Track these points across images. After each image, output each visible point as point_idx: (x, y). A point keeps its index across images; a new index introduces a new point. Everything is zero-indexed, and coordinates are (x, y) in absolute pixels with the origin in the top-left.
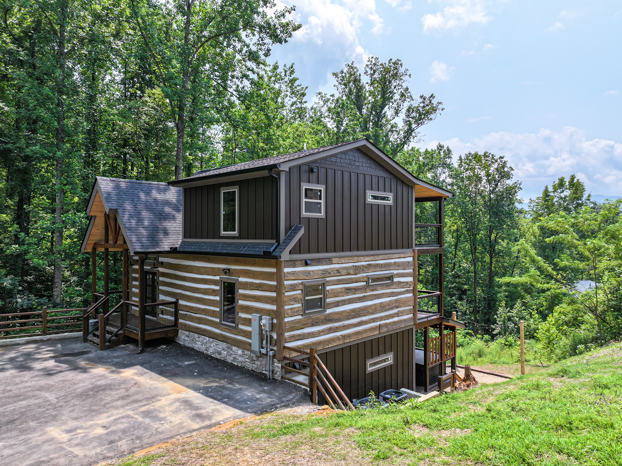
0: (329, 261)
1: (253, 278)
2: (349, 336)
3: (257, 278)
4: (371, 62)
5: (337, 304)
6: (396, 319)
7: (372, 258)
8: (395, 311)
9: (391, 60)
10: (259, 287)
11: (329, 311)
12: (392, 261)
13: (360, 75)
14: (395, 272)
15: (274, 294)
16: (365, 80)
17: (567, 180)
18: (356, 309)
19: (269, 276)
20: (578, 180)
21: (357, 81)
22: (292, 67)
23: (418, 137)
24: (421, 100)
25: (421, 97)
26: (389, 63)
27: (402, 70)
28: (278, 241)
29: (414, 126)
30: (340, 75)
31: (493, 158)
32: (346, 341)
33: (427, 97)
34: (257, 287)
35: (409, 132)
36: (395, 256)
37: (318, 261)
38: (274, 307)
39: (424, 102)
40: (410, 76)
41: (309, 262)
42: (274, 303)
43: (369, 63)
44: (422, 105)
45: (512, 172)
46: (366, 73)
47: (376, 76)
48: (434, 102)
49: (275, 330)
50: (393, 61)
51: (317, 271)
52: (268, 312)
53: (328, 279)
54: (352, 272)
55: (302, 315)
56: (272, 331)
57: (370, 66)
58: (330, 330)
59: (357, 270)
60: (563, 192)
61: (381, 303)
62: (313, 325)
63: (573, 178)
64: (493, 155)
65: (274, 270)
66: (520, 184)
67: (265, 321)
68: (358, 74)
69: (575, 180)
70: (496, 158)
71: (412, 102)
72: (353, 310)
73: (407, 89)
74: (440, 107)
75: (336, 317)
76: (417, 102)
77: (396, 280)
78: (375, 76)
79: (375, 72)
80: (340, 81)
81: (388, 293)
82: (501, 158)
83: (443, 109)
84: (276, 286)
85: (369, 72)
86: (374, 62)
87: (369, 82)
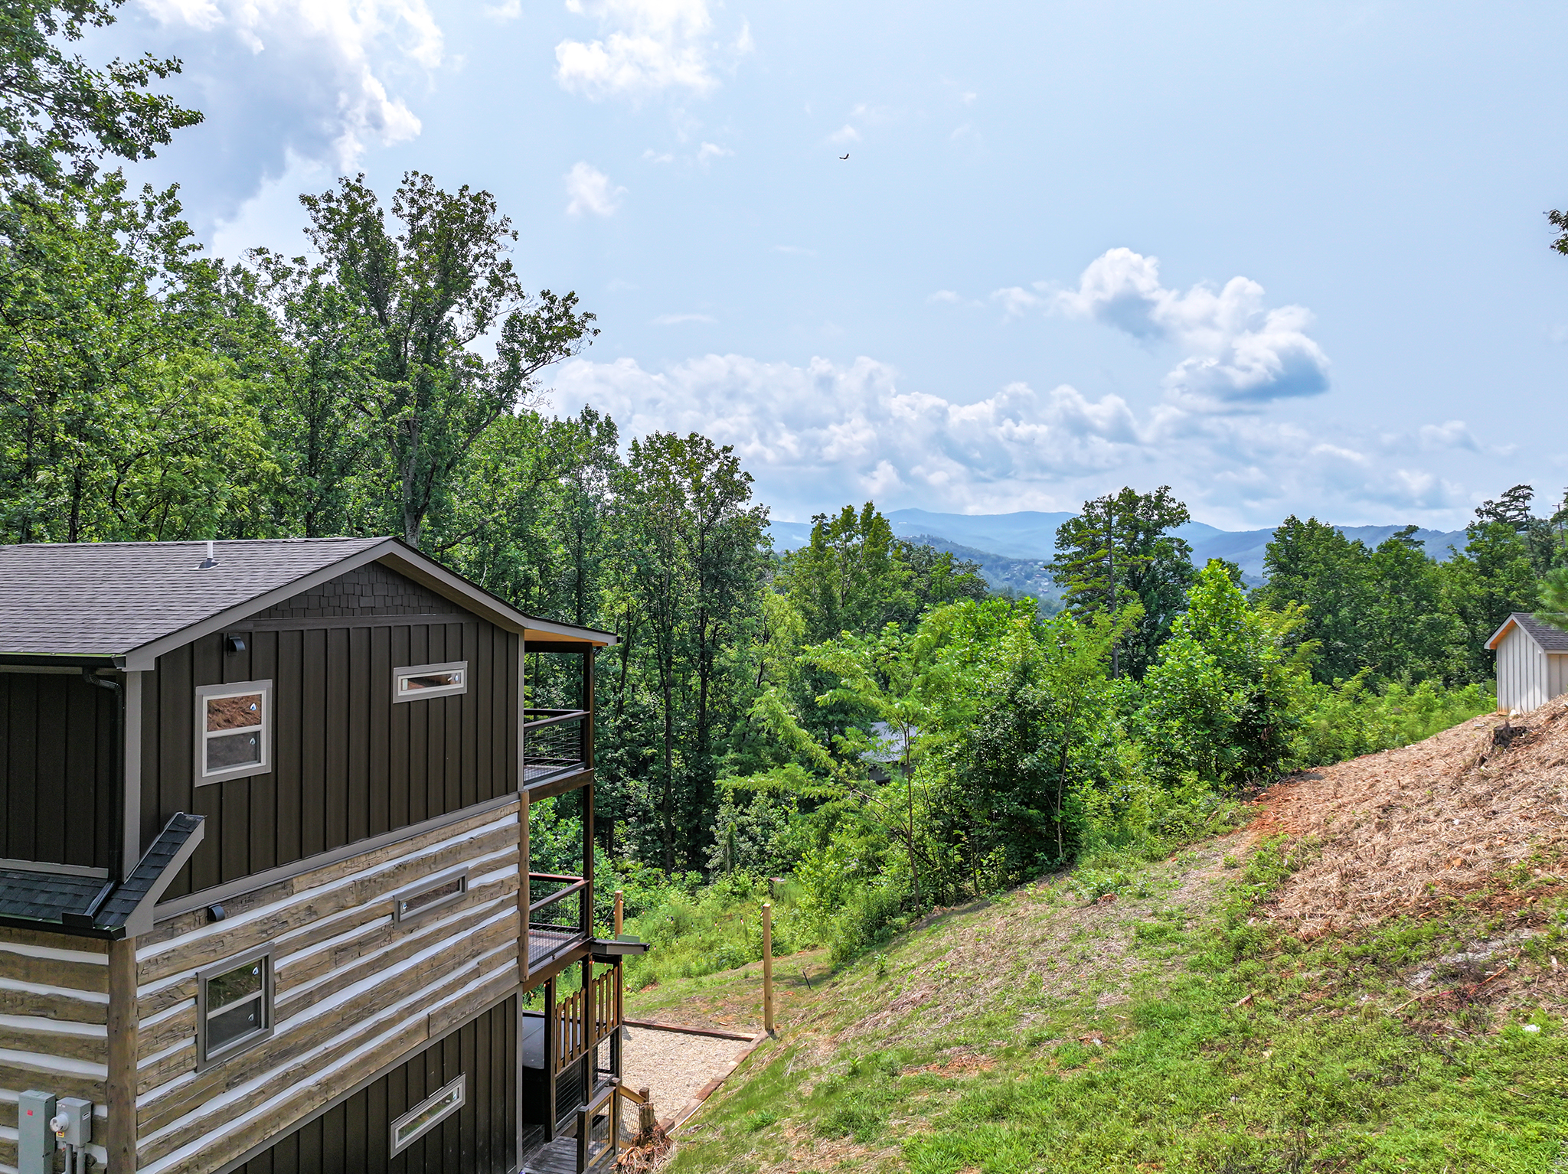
0: (285, 888)
1: (27, 978)
2: (341, 1076)
3: (38, 980)
4: (413, 184)
5: (307, 1000)
6: (472, 986)
7: (408, 845)
8: (472, 964)
9: (466, 188)
10: (45, 1007)
11: (280, 1029)
12: (464, 838)
13: (380, 213)
14: (471, 864)
15: (100, 1032)
16: (395, 228)
17: (859, 510)
18: (363, 996)
19: (86, 976)
20: (879, 514)
21: (371, 226)
22: (171, 195)
23: (536, 393)
24: (544, 303)
25: (544, 294)
26: (462, 195)
27: (493, 219)
28: (116, 876)
29: (524, 364)
30: (323, 205)
31: (708, 449)
32: (331, 1095)
33: (560, 298)
34: (38, 1008)
35: (513, 378)
36: (472, 823)
37: (250, 899)
38: (100, 1071)
39: (550, 310)
40: (515, 235)
41: (218, 911)
42: (101, 1058)
43: (406, 187)
44: (545, 315)
45: (749, 484)
46: (397, 210)
47: (426, 220)
48: (577, 311)
49: (103, 1139)
50: (473, 192)
51: (245, 927)
52: (80, 1087)
53: (277, 941)
54: (350, 899)
55: (195, 1070)
56: (93, 1140)
57: (409, 195)
58: (284, 1081)
59: (365, 889)
60: (849, 538)
61: (433, 958)
62: (230, 1085)
63: (869, 508)
64: (708, 442)
65: (102, 959)
66: (766, 513)
67: (69, 1117)
68: (374, 209)
69: (874, 515)
70: (715, 449)
71: (520, 303)
72: (354, 1003)
73: (507, 266)
74: (590, 324)
75: (302, 1039)
76: (531, 306)
77: (472, 884)
78: (421, 223)
79: (422, 211)
80: (323, 222)
81: (452, 925)
82: (726, 449)
83: (596, 332)
84: (108, 1008)
85: (406, 210)
86: (419, 185)
87: (407, 235)
